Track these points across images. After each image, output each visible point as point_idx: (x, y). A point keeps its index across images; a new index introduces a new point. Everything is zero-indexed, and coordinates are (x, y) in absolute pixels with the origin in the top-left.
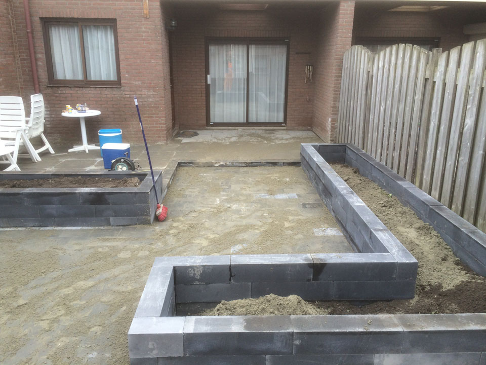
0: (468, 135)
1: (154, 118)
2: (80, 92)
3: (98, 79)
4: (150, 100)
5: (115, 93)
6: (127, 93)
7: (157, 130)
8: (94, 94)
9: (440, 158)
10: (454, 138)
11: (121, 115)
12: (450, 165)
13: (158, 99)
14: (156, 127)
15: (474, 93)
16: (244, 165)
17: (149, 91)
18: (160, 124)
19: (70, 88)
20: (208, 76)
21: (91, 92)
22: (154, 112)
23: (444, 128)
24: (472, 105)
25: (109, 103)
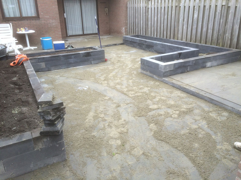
0: (195, 19)
1: (56, 33)
2: (20, 22)
3: (26, 16)
4: (54, 24)
5: (37, 22)
6: (43, 22)
7: (58, 38)
8: (27, 23)
9: (185, 29)
10: (190, 22)
11: (41, 32)
12: (190, 30)
13: (57, 24)
14: (57, 36)
15: (197, 8)
16: (105, 46)
17: (53, 20)
18: (59, 35)
19: (14, 21)
20: (65, 14)
21: (26, 22)
22: (56, 30)
23: (186, 20)
24: (196, 11)
25: (35, 27)
